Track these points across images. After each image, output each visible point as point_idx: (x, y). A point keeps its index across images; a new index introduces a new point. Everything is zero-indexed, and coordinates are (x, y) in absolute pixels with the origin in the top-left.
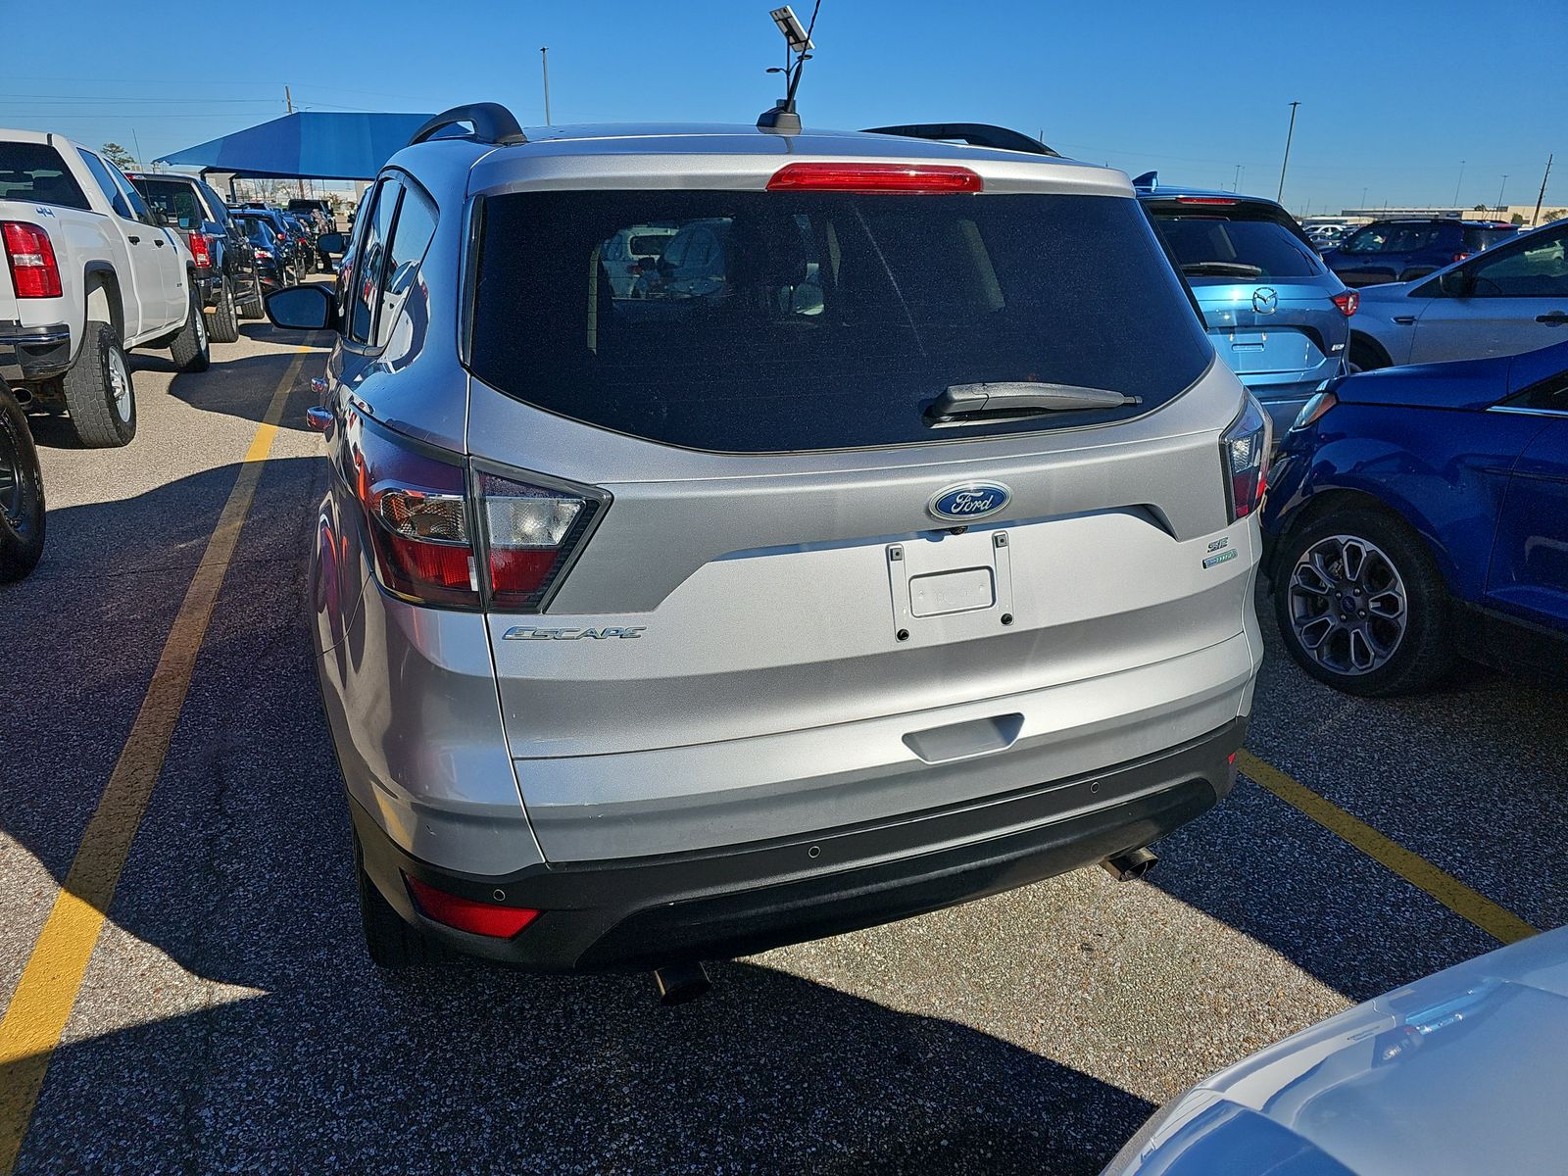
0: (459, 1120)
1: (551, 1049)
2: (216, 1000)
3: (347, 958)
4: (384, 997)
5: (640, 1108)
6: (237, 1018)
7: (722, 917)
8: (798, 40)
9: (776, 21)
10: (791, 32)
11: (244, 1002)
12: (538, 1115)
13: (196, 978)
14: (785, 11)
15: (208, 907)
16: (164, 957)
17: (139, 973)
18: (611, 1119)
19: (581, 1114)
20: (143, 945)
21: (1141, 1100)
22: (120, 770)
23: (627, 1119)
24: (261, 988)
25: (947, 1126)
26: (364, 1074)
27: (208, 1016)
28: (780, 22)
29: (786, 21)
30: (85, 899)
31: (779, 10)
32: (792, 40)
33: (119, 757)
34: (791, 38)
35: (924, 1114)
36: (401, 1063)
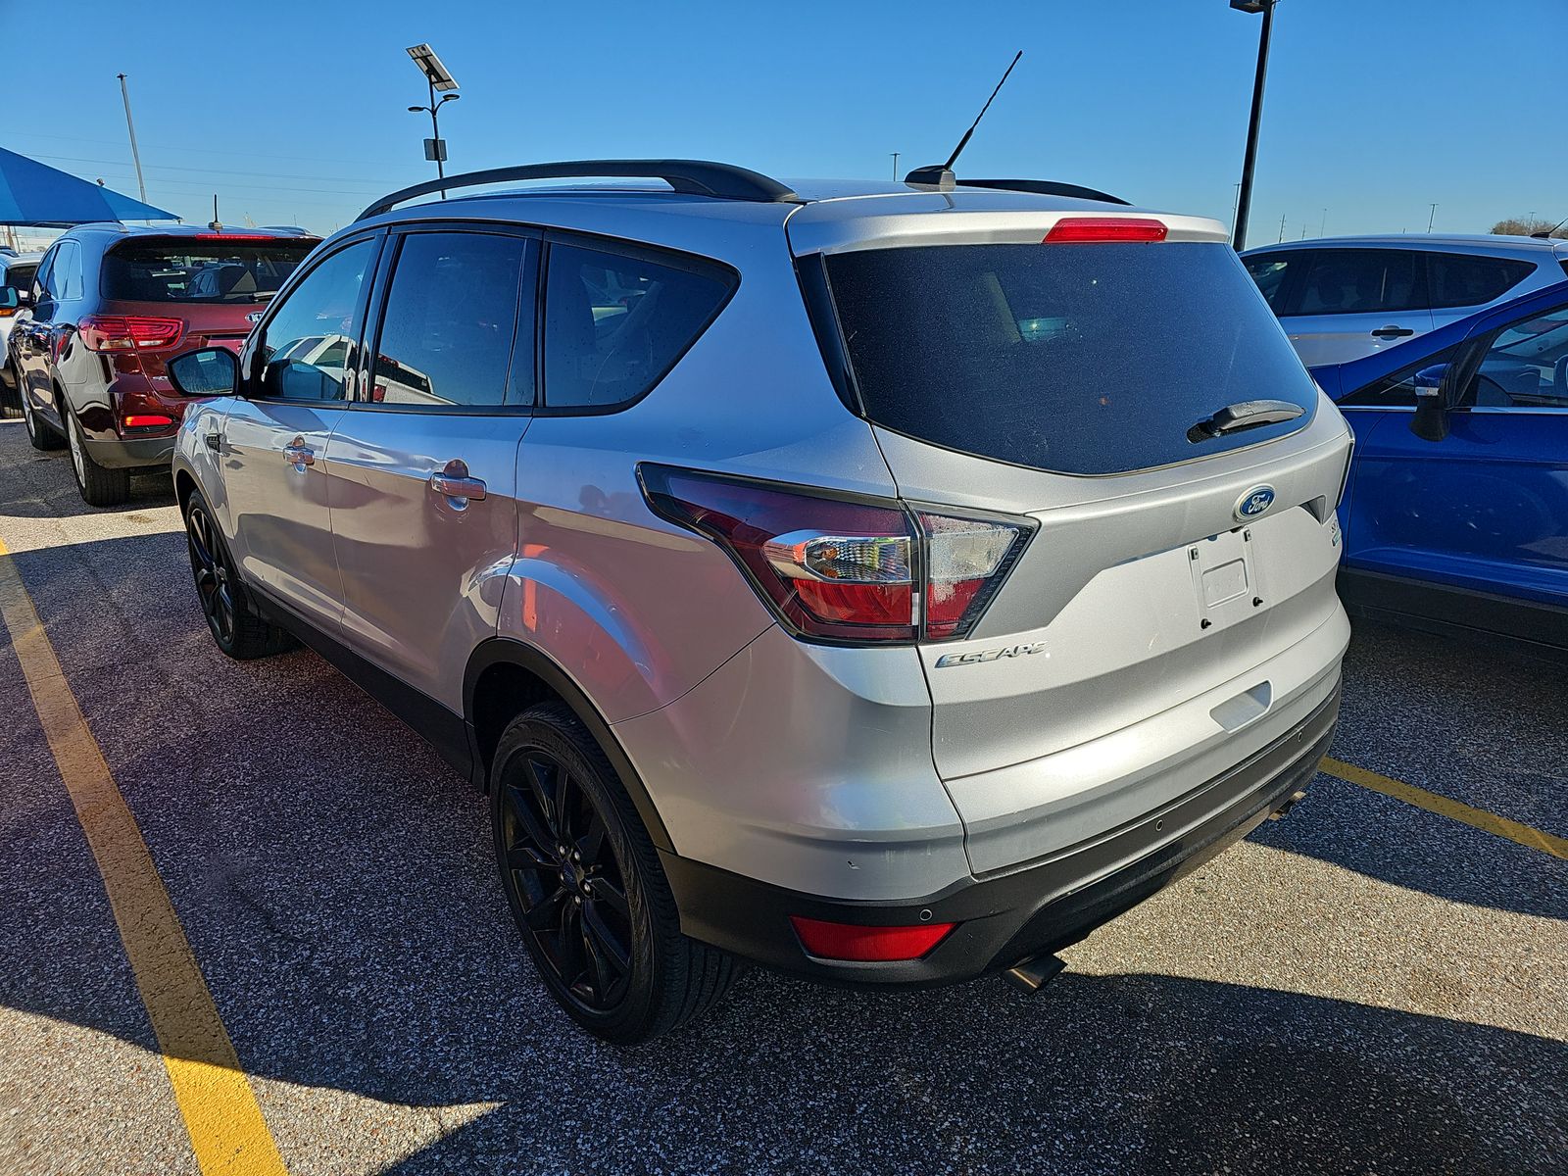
0: (797, 1167)
1: (830, 1082)
2: (449, 1124)
3: (559, 1050)
4: (631, 1077)
5: (951, 1110)
6: (488, 1135)
7: (1102, 898)
8: (440, 80)
9: (414, 59)
10: (431, 71)
11: (483, 1118)
12: (866, 1142)
13: (408, 1108)
14: (424, 49)
15: (360, 1037)
16: (352, 1097)
17: (337, 1120)
18: (934, 1127)
19: (904, 1131)
20: (317, 1090)
21: (1326, 999)
22: (123, 919)
23: (947, 1124)
24: (491, 1100)
25: (1206, 1057)
26: (671, 1152)
27: (452, 1141)
28: (419, 60)
29: (425, 59)
30: (203, 1061)
31: (417, 47)
32: (434, 79)
33: (109, 904)
34: (433, 76)
35: (1182, 1053)
36: (699, 1132)
